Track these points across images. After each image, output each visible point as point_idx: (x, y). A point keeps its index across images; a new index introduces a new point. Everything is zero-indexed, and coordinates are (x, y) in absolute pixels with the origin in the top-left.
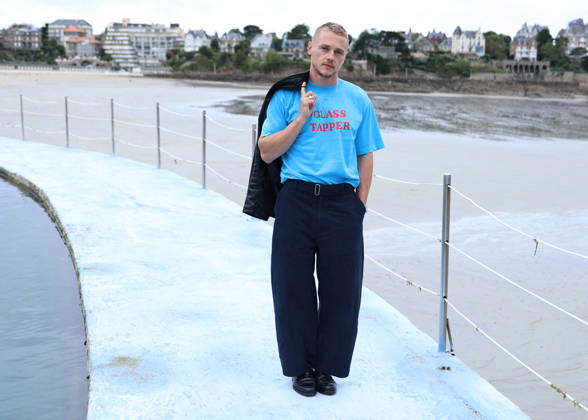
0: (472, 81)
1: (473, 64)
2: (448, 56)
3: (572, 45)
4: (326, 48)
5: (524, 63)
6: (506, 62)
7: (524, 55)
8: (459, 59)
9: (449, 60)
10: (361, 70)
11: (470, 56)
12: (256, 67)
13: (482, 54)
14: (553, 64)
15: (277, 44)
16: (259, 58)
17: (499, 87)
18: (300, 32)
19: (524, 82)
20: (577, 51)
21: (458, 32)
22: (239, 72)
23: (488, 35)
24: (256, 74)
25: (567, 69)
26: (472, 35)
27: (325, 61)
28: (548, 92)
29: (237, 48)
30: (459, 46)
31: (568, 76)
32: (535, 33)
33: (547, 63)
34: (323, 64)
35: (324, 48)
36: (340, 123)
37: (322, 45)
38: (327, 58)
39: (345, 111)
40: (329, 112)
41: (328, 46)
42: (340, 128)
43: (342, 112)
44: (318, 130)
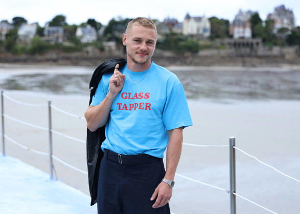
0: (200, 57)
1: (201, 43)
2: (180, 37)
3: (278, 26)
4: (139, 40)
5: (241, 41)
6: (227, 40)
7: (241, 35)
8: (190, 39)
9: (181, 40)
10: (110, 51)
11: (199, 36)
12: (24, 51)
13: (207, 34)
14: (264, 41)
15: (40, 31)
16: (26, 43)
17: (223, 60)
18: (58, 21)
19: (242, 56)
20: (282, 30)
21: (188, 17)
22: (9, 55)
23: (213, 20)
24: (23, 56)
25: (275, 44)
26: (198, 19)
27: (139, 50)
28: (261, 64)
29: (7, 35)
30: (189, 29)
31: (276, 50)
32: (249, 17)
33: (259, 40)
34: (137, 53)
35: (137, 41)
36: (142, 104)
37: (135, 38)
38: (140, 48)
39: (149, 94)
40: (136, 94)
41: (140, 38)
42: (142, 108)
43: (146, 94)
44: (123, 109)
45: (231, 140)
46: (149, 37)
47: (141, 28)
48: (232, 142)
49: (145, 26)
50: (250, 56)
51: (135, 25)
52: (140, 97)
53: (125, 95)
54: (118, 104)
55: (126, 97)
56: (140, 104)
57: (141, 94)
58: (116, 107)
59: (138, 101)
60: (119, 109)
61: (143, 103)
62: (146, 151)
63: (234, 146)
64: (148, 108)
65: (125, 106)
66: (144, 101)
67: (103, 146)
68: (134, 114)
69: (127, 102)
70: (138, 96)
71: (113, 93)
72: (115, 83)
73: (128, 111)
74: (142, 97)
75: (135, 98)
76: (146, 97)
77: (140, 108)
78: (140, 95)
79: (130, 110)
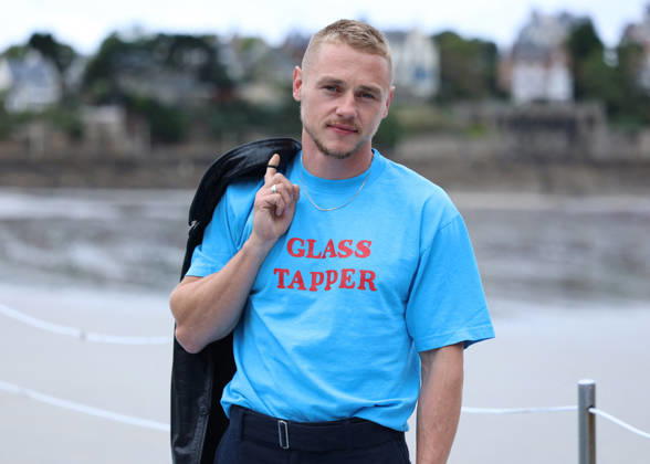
1: (407, 115)
4: (334, 88)
13: (427, 87)
14: (613, 111)
23: (445, 42)
27: (333, 117)
32: (562, 33)
33: (594, 108)
34: (328, 126)
35: (329, 88)
36: (349, 273)
37: (324, 79)
38: (338, 111)
39: (370, 243)
40: (331, 243)
41: (339, 82)
42: (348, 284)
43: (360, 245)
44: (291, 287)
45: (582, 389)
46: (366, 80)
47: (346, 51)
48: (587, 396)
49: (356, 45)
50: (567, 160)
51: (329, 42)
52: (344, 253)
53: (297, 246)
54: (276, 270)
55: (301, 253)
56: (344, 271)
57: (347, 244)
58: (270, 279)
59: (338, 264)
60: (281, 285)
61: (353, 271)
62: (363, 408)
63: (593, 406)
64: (367, 284)
65: (299, 278)
66: (355, 263)
67: (227, 398)
68: (326, 302)
69: (305, 265)
70: (337, 250)
71: (265, 236)
72: (273, 208)
73: (307, 294)
74: (349, 252)
75: (328, 254)
76: (361, 253)
77: (343, 285)
78: (341, 245)
79: (313, 289)
